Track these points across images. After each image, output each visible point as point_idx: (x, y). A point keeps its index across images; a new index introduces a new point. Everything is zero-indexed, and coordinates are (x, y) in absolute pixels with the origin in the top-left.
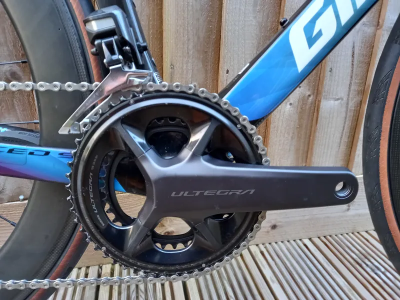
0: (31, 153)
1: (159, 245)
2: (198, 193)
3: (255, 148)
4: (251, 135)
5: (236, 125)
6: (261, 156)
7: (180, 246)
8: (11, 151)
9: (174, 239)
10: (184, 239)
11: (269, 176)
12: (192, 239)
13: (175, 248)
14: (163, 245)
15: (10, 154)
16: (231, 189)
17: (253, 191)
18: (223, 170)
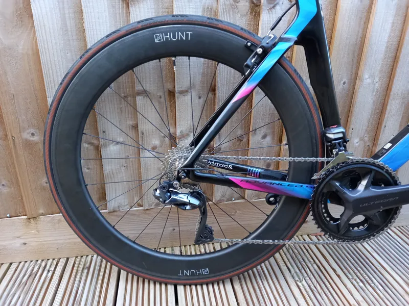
0: (296, 186)
1: (351, 228)
2: (372, 203)
3: (393, 178)
4: (391, 173)
5: (383, 170)
6: (396, 181)
7: (361, 227)
8: (289, 185)
9: (358, 225)
10: (362, 223)
11: (403, 190)
12: (367, 223)
13: (359, 228)
14: (353, 228)
15: (289, 187)
16: (387, 199)
17: (398, 198)
18: (382, 191)
